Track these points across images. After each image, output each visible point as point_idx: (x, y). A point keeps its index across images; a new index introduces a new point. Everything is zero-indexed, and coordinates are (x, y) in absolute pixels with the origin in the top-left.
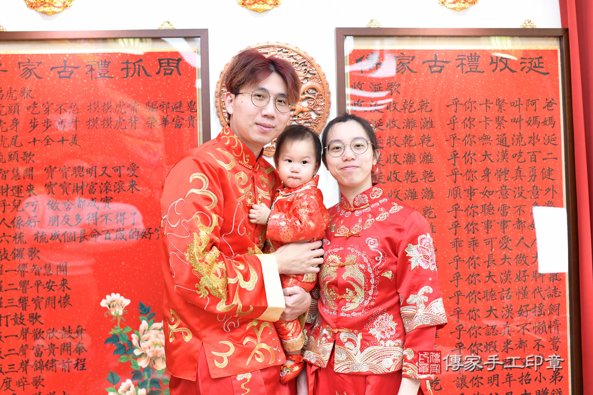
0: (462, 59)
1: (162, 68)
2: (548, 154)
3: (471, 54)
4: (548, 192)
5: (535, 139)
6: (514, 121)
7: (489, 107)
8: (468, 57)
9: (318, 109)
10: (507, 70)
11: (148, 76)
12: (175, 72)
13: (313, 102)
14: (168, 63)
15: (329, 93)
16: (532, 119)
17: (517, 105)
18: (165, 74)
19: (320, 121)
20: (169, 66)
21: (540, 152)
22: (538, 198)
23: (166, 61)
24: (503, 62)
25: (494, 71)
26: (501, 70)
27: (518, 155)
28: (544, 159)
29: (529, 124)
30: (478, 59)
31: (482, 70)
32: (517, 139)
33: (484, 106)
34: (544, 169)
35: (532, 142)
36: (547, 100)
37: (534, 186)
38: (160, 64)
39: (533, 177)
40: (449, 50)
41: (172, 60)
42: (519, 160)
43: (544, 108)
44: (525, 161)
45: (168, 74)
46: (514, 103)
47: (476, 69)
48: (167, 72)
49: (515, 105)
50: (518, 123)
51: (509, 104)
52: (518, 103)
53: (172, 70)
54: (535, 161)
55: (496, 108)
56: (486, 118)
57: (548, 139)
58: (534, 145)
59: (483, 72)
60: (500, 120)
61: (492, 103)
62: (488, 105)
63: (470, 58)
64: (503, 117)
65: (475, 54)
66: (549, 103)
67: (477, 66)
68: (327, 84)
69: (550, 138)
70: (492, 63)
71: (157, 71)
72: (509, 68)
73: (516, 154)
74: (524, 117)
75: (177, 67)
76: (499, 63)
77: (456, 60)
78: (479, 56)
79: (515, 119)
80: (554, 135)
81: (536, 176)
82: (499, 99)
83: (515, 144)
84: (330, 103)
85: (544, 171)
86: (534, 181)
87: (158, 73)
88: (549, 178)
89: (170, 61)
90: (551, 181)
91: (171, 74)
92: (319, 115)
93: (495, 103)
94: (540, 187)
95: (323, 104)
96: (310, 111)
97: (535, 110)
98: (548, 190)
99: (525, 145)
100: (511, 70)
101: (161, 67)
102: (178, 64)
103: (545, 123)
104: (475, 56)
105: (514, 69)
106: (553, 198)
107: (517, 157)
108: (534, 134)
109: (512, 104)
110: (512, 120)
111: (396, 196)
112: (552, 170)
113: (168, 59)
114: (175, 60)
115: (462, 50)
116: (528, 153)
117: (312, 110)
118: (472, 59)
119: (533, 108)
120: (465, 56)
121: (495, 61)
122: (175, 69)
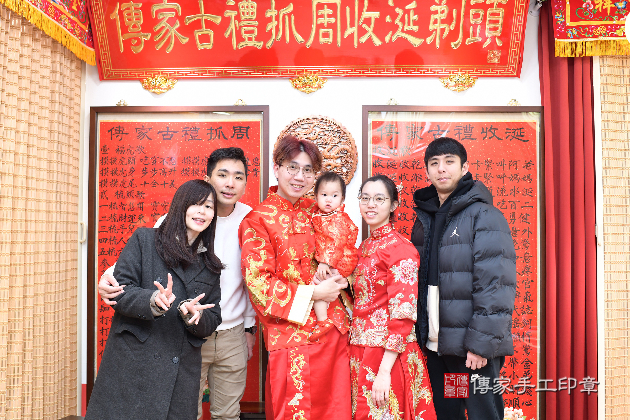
0: (459, 129)
1: (236, 134)
2: (526, 203)
3: (466, 125)
4: (525, 232)
5: (516, 191)
6: (499, 177)
7: (479, 166)
8: (464, 127)
9: (349, 165)
10: (494, 138)
11: (226, 139)
12: (245, 137)
13: (344, 160)
14: (240, 130)
15: (357, 154)
16: (513, 175)
17: (501, 165)
18: (238, 138)
19: (349, 174)
20: (240, 132)
21: (519, 201)
22: (516, 236)
23: (239, 128)
24: (492, 132)
25: (484, 138)
26: (490, 138)
27: (501, 203)
28: (522, 207)
29: (511, 180)
30: (472, 129)
31: (474, 138)
32: (501, 191)
33: (476, 165)
34: (522, 214)
35: (513, 193)
36: (526, 161)
37: (513, 228)
38: (234, 130)
39: (513, 221)
40: (449, 122)
41: (243, 127)
42: (502, 207)
43: (523, 167)
44: (507, 208)
45: (240, 138)
46: (499, 163)
47: (470, 137)
48: (239, 136)
49: (500, 165)
50: (502, 179)
51: (495, 164)
52: (502, 164)
53: (243, 135)
54: (515, 208)
55: (485, 167)
56: (477, 174)
57: (526, 191)
58: (514, 196)
59: (476, 139)
60: (488, 176)
61: (482, 163)
62: (479, 164)
63: (465, 128)
64: (490, 174)
65: (470, 125)
66: (527, 164)
67: (471, 135)
68: (355, 147)
69: (528, 191)
70: (483, 132)
71: (232, 136)
72: (496, 136)
73: (500, 203)
74: (507, 174)
75: (246, 133)
76: (488, 133)
77: (455, 130)
78: (473, 127)
79: (500, 175)
80: (531, 188)
81: (515, 220)
82: (487, 160)
83: (499, 195)
84: (357, 161)
85: (522, 216)
86: (513, 223)
87: (233, 137)
88: (526, 222)
89: (242, 128)
90: (527, 224)
91: (242, 138)
92: (349, 169)
93: (484, 163)
94: (518, 229)
95: (351, 161)
96: (342, 166)
97: (516, 169)
98: (525, 231)
99: (507, 195)
100: (498, 138)
101: (235, 132)
102: (247, 131)
103: (524, 179)
104: (470, 127)
105: (500, 137)
106: (528, 237)
107: (500, 205)
108: (515, 187)
109: (498, 164)
110: (497, 176)
111: (405, 232)
112: (529, 215)
113: (240, 127)
114: (245, 128)
115: (460, 122)
116: (509, 202)
117: (344, 166)
118: (467, 129)
119: (515, 167)
120: (461, 127)
121: (485, 131)
122: (245, 134)
